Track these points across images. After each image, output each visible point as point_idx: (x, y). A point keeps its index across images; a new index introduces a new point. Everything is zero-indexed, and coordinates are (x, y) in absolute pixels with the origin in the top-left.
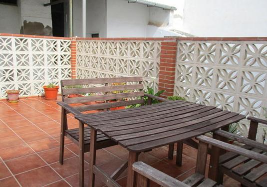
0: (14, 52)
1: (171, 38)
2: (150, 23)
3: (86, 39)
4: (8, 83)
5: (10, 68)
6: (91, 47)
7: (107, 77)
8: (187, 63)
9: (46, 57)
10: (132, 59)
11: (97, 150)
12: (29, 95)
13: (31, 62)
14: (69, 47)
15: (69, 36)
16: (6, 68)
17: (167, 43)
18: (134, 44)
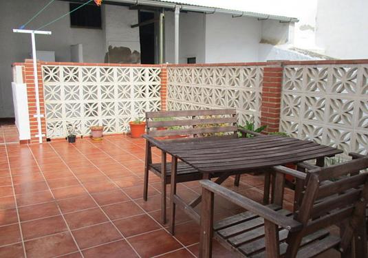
0: (99, 83)
1: (275, 63)
2: (263, 41)
3: (178, 66)
4: (91, 118)
5: (94, 101)
6: (184, 76)
7: (192, 109)
8: (295, 92)
9: (132, 88)
10: (231, 88)
11: (177, 184)
12: (113, 132)
13: (116, 95)
14: (158, 75)
15: (159, 63)
16: (91, 101)
17: (271, 68)
18: (233, 71)
